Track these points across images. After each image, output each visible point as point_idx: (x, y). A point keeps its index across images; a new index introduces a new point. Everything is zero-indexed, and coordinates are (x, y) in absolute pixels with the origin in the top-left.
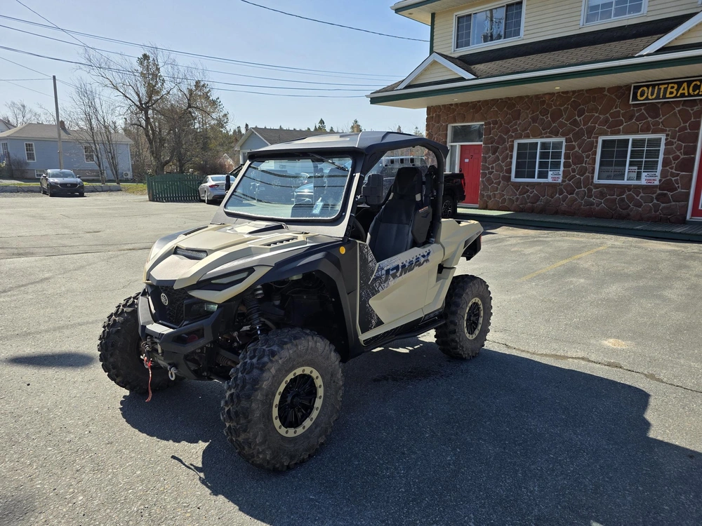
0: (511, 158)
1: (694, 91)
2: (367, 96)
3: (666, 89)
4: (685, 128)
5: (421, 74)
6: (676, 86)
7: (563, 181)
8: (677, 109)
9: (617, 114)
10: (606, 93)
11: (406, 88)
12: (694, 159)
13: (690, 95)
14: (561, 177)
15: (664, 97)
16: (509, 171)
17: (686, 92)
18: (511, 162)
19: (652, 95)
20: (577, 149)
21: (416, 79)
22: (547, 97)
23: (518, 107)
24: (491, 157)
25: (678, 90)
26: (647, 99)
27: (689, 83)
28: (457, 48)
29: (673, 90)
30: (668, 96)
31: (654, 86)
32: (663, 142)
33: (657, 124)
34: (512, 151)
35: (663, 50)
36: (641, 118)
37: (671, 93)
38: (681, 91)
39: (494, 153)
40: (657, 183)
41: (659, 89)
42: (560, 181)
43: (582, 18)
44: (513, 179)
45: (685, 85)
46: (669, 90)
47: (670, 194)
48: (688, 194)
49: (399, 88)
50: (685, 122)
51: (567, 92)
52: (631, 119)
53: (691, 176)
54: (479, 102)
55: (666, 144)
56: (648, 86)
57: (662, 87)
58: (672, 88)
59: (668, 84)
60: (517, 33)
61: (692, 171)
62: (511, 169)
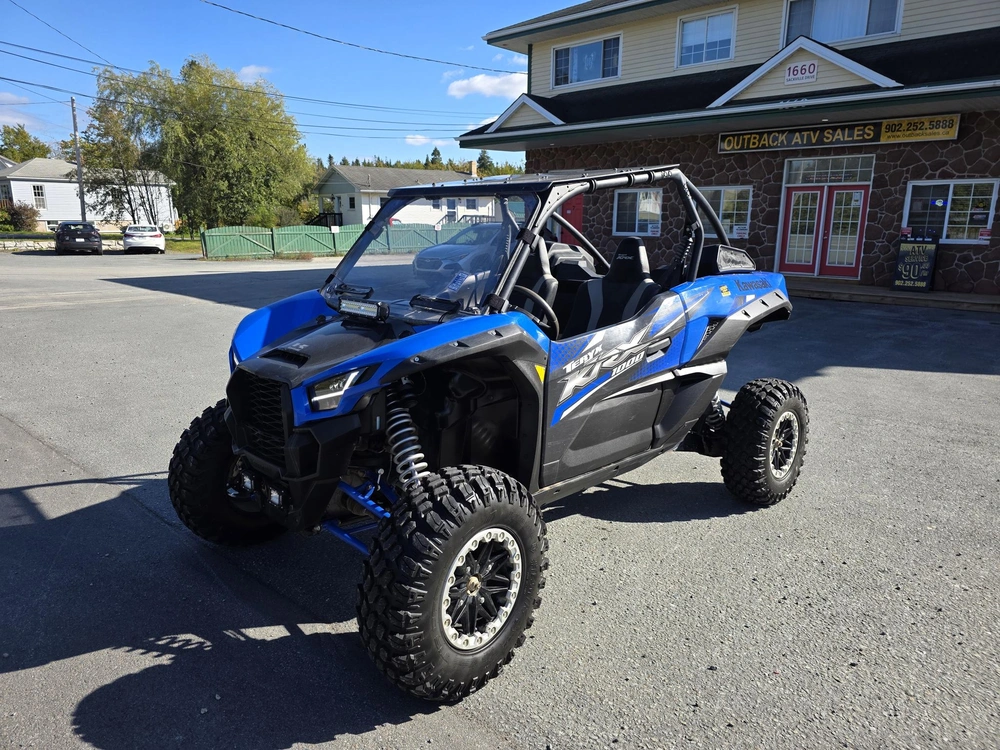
0: (612, 209)
1: (773, 142)
2: (456, 139)
3: (749, 139)
4: (769, 180)
5: (511, 117)
6: (758, 137)
7: (662, 235)
8: (762, 160)
9: (708, 165)
10: (698, 141)
11: (497, 131)
12: (778, 211)
13: (770, 147)
14: (659, 230)
15: (748, 148)
16: (611, 224)
17: (766, 142)
18: (612, 215)
19: (738, 145)
20: (673, 200)
21: (506, 121)
22: (644, 144)
23: (617, 154)
24: (592, 208)
25: (759, 141)
26: (733, 149)
27: (769, 133)
28: (557, 84)
29: (756, 141)
30: (751, 146)
31: (739, 135)
32: (751, 194)
33: (745, 175)
34: (612, 202)
35: (730, 104)
36: (731, 169)
37: (754, 144)
38: (762, 142)
39: (594, 204)
40: (747, 237)
41: (744, 139)
42: (658, 235)
43: (676, 60)
44: (615, 233)
45: (765, 136)
46: (752, 141)
47: (758, 248)
48: (774, 247)
49: (488, 131)
50: (769, 173)
51: (663, 140)
52: (721, 170)
53: (776, 229)
54: (578, 147)
55: (753, 197)
56: (733, 136)
57: (746, 137)
58: (755, 138)
59: (751, 134)
60: (615, 72)
61: (777, 225)
62: (612, 221)
